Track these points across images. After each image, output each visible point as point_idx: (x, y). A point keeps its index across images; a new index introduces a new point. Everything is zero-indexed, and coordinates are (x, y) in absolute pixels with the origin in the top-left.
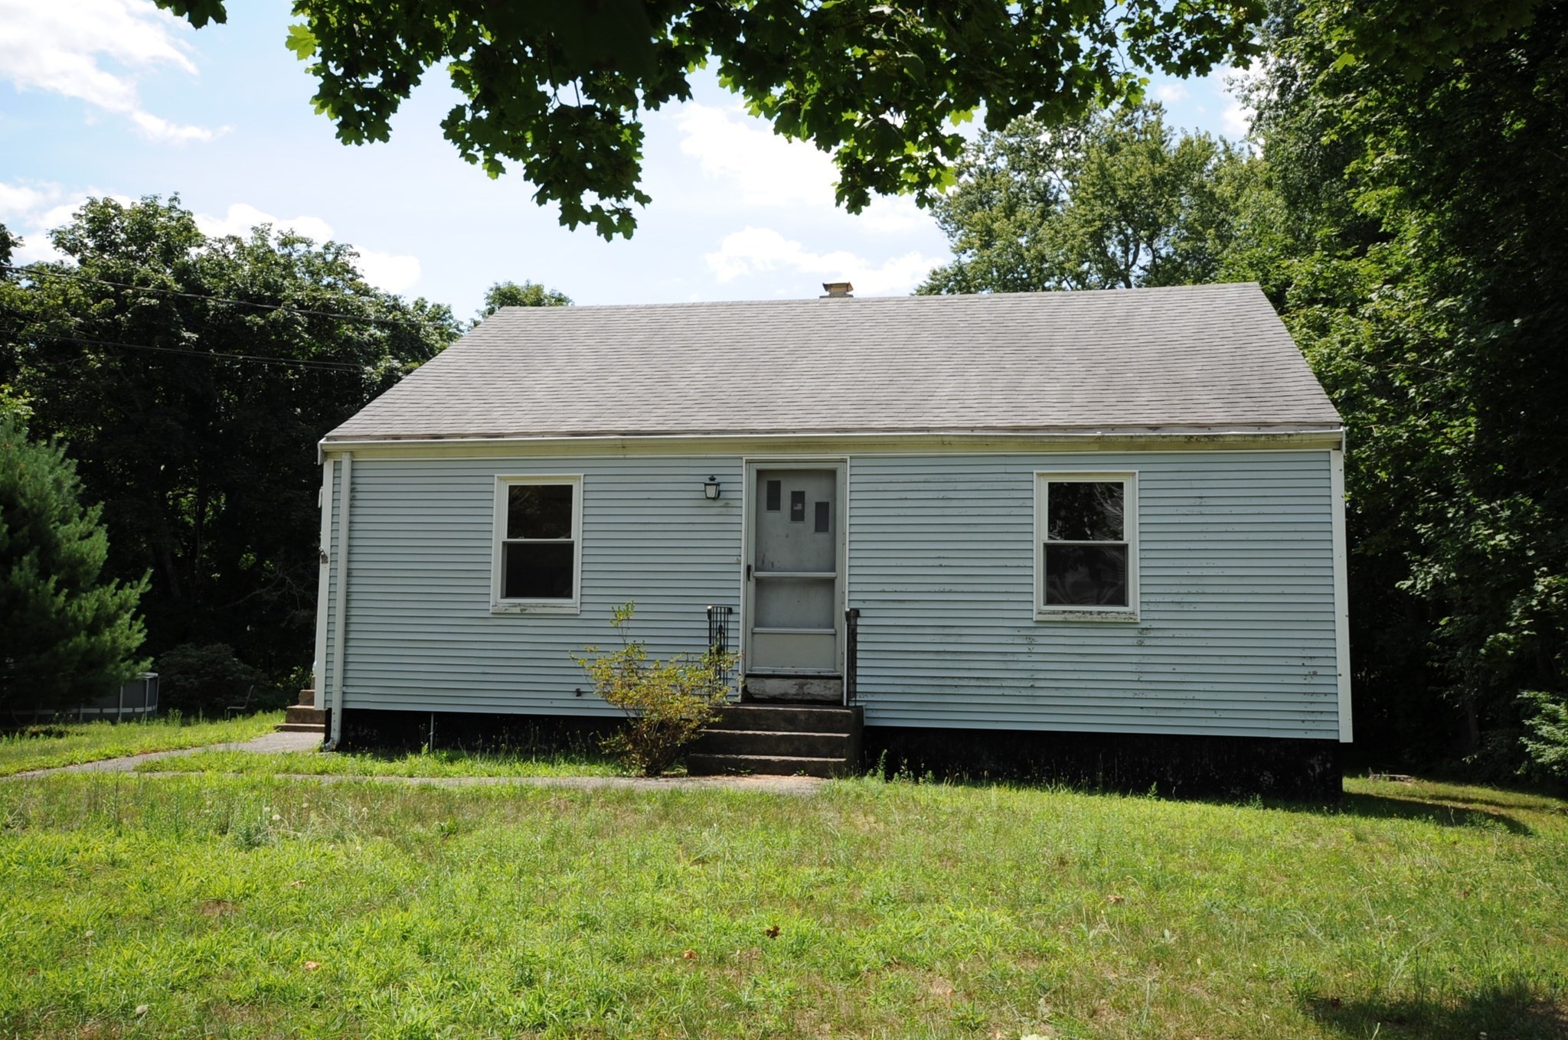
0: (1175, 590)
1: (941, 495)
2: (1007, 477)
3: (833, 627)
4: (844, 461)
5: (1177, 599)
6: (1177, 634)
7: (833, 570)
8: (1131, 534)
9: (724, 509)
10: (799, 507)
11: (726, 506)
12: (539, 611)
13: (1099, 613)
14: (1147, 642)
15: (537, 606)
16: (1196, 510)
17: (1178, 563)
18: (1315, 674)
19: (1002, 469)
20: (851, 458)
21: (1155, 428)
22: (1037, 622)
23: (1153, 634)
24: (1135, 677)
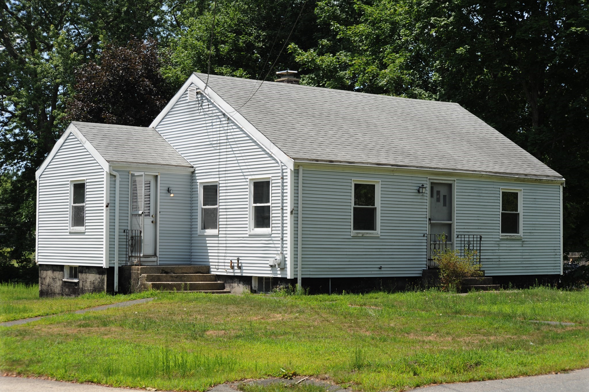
0: (530, 228)
1: (478, 194)
2: (494, 189)
3: (451, 241)
4: (455, 181)
5: (530, 231)
6: (530, 243)
7: (451, 220)
8: (520, 210)
9: (422, 197)
10: (438, 197)
11: (423, 196)
12: (368, 235)
13: (513, 236)
14: (524, 245)
15: (367, 233)
16: (534, 203)
17: (530, 220)
18: (556, 255)
19: (492, 186)
20: (457, 180)
21: (526, 175)
22: (501, 239)
23: (525, 243)
24: (521, 257)
